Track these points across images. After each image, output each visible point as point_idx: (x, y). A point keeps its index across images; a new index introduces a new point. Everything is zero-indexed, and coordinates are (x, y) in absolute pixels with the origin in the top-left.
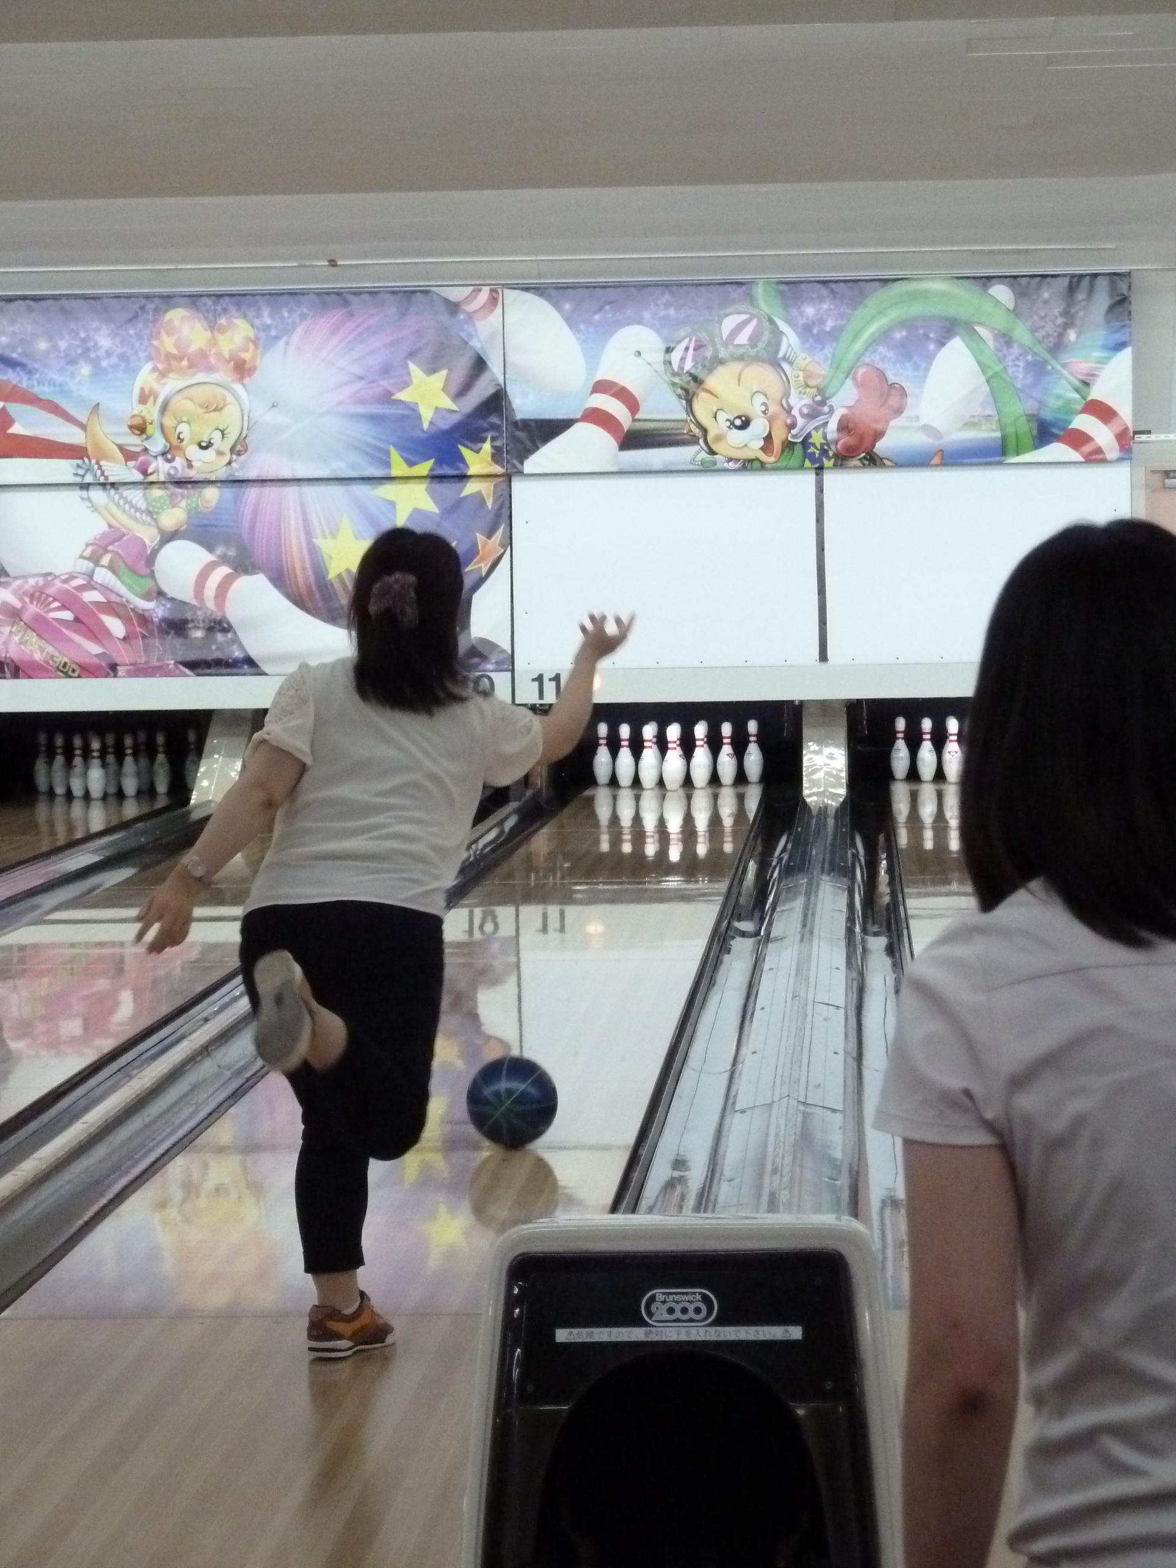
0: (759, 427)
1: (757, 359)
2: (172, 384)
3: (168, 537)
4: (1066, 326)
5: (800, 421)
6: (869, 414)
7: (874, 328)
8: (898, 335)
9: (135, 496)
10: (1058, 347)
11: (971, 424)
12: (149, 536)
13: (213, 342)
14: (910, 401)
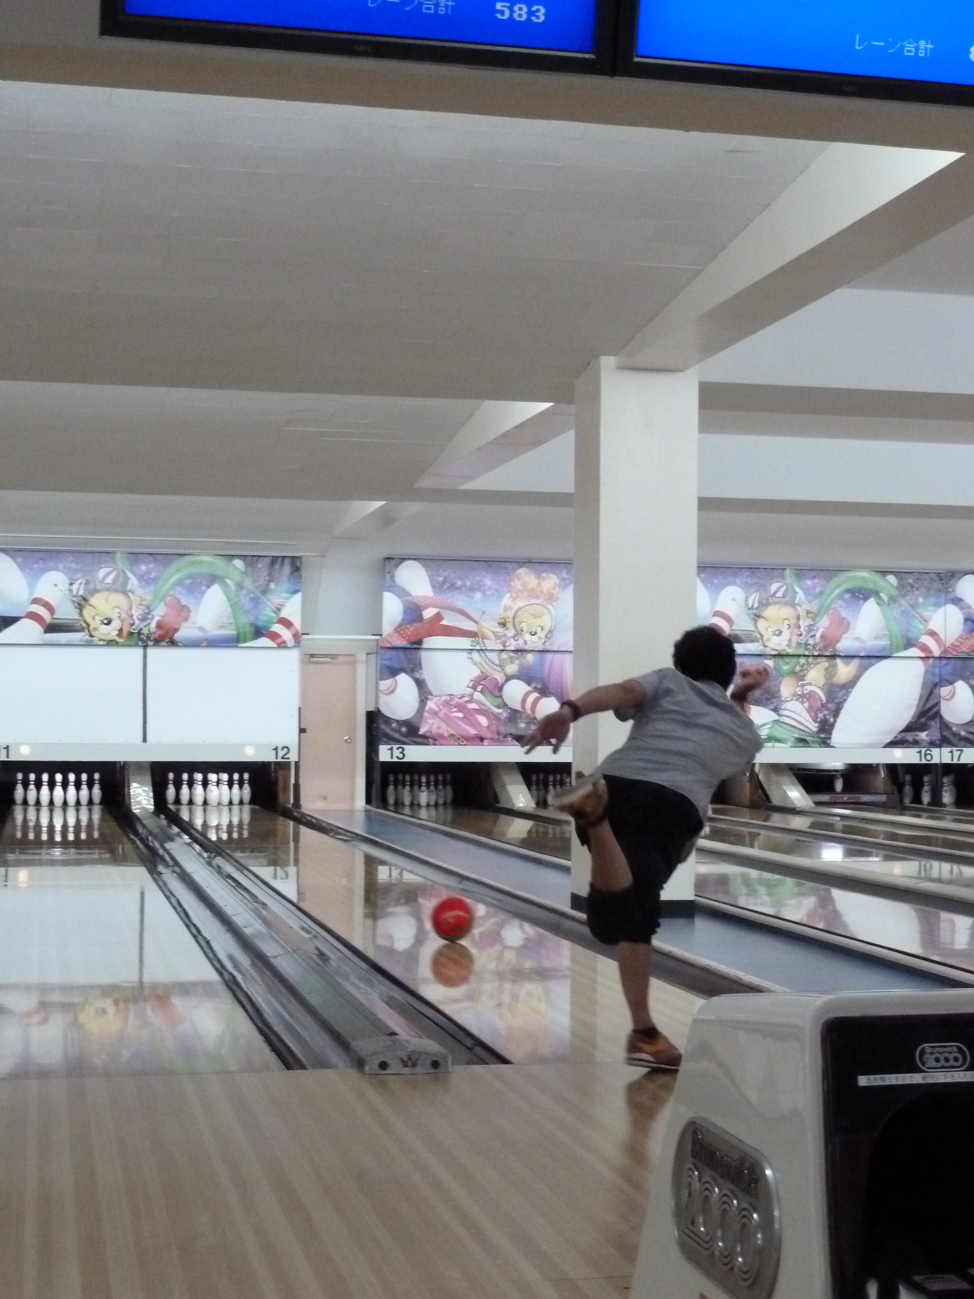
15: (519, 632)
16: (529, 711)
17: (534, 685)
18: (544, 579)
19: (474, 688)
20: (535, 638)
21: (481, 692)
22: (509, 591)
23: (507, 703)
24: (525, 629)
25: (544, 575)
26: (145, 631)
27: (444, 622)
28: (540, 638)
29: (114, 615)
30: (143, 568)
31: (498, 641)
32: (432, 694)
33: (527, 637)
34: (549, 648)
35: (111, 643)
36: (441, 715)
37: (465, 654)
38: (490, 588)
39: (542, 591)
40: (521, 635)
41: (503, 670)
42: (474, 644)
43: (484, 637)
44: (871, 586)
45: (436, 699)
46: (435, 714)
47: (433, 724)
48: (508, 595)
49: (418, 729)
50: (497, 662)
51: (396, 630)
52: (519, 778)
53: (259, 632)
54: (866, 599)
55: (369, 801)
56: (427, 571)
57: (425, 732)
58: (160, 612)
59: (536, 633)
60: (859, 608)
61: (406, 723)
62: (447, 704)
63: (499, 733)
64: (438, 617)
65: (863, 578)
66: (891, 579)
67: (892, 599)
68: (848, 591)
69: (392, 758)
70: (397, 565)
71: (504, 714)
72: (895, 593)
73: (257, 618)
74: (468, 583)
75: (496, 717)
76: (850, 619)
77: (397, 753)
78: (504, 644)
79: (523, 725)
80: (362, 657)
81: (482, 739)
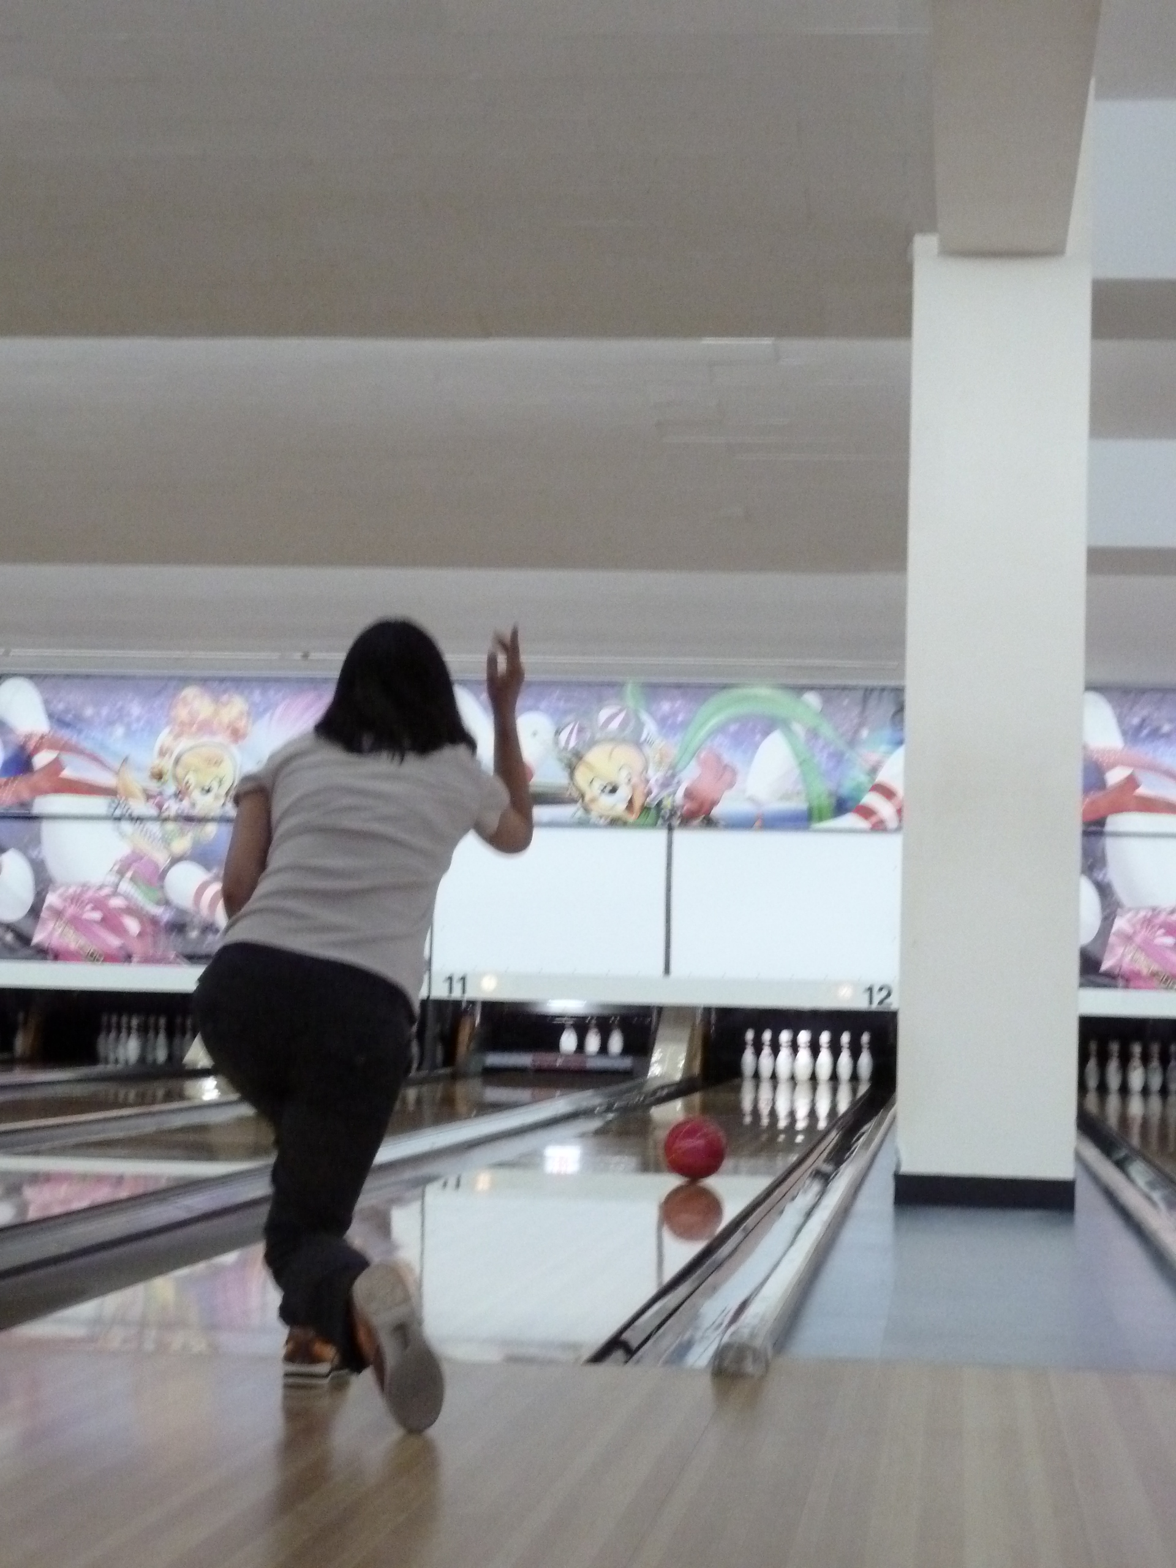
0: (624, 793)
1: (624, 741)
2: (184, 744)
3: (175, 860)
4: (861, 725)
5: (655, 792)
6: (707, 789)
7: (714, 722)
8: (733, 728)
9: (154, 828)
10: (853, 742)
11: (786, 797)
12: (161, 858)
13: (216, 713)
14: (739, 778)
26: (667, 804)
29: (621, 779)
30: (666, 707)
35: (615, 822)
53: (841, 806)
58: (689, 776)
73: (839, 785)
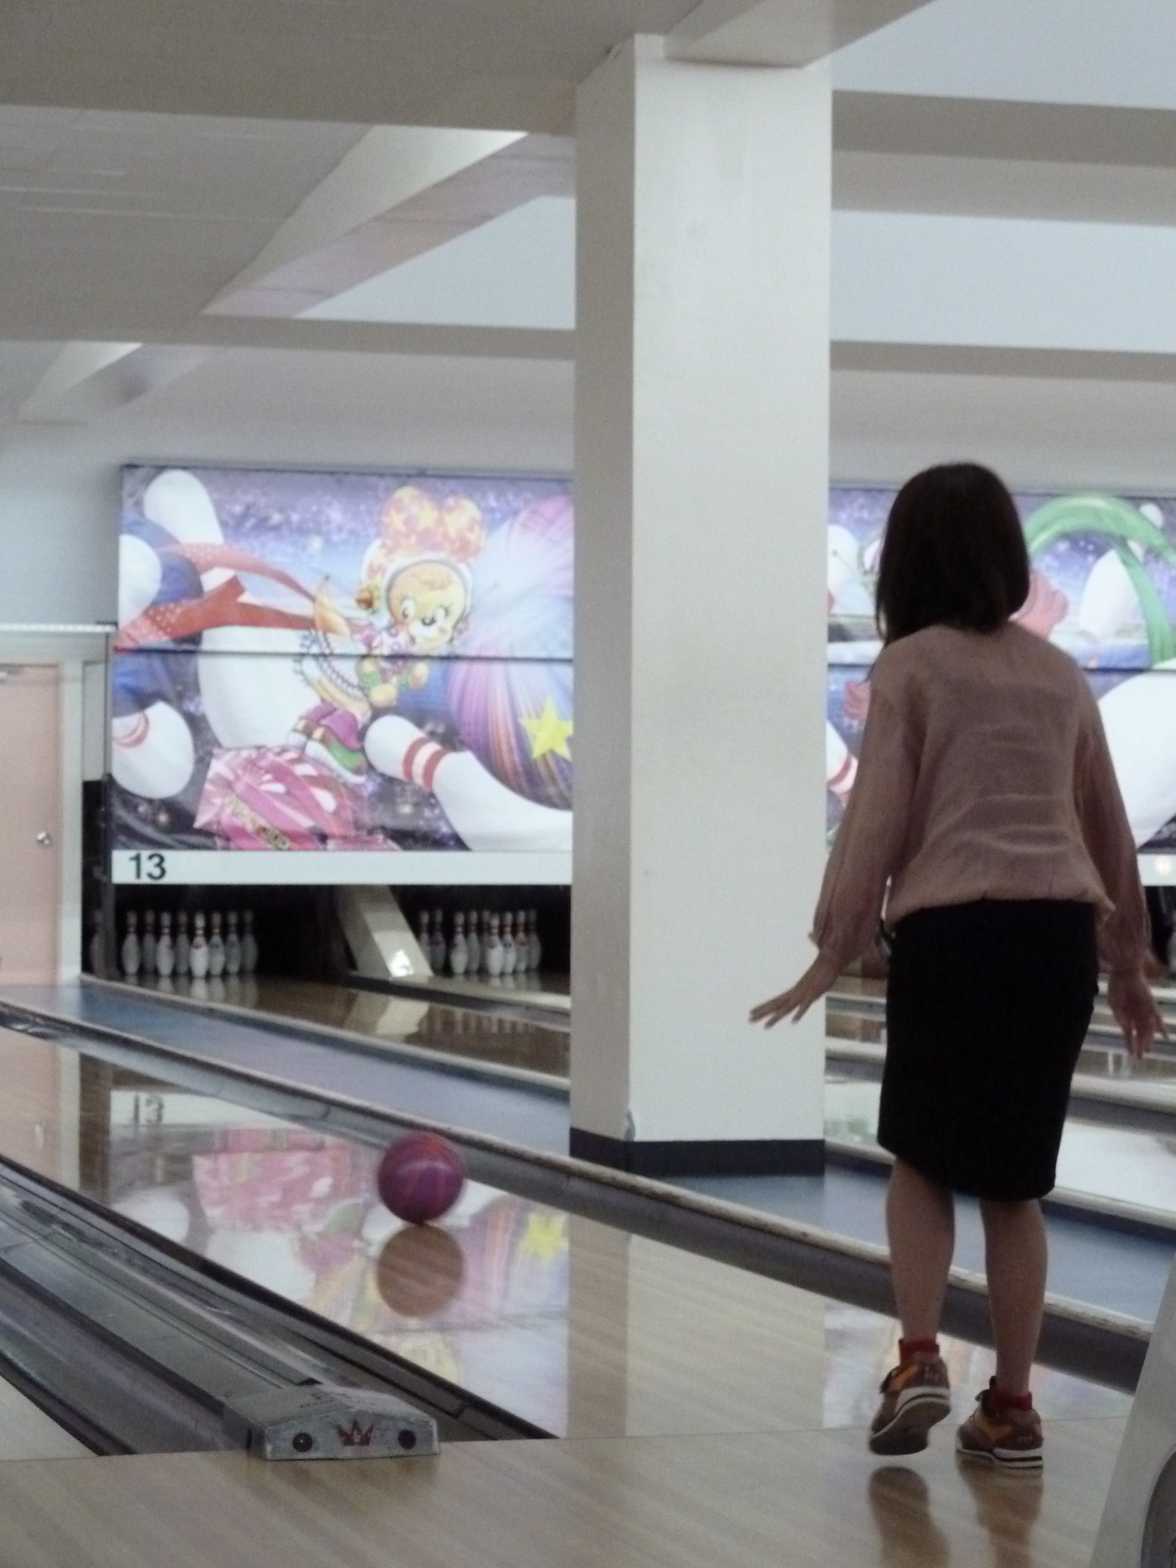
15: (400, 617)
16: (419, 780)
17: (429, 726)
18: (451, 510)
19: (308, 733)
20: (432, 631)
21: (323, 741)
22: (378, 535)
23: (376, 762)
24: (411, 611)
25: (451, 501)
27: (246, 598)
28: (442, 631)
31: (358, 637)
32: (219, 745)
33: (416, 628)
34: (460, 651)
36: (240, 787)
37: (288, 664)
38: (340, 529)
39: (446, 536)
40: (403, 623)
41: (367, 696)
42: (307, 643)
43: (328, 629)
44: (1110, 525)
45: (228, 756)
46: (228, 785)
47: (222, 807)
48: (377, 543)
49: (192, 818)
50: (355, 680)
51: (146, 614)
52: (400, 919)
54: (1100, 552)
55: (87, 966)
56: (210, 493)
57: (209, 823)
59: (433, 621)
60: (1088, 570)
61: (168, 805)
62: (252, 765)
63: (357, 825)
64: (234, 587)
65: (1096, 512)
66: (1151, 511)
67: (1153, 554)
68: (1065, 536)
69: (138, 875)
70: (148, 481)
71: (368, 785)
72: (1158, 541)
74: (295, 518)
75: (354, 792)
76: (1069, 594)
77: (149, 866)
78: (368, 643)
79: (407, 809)
80: (72, 669)
81: (323, 838)
